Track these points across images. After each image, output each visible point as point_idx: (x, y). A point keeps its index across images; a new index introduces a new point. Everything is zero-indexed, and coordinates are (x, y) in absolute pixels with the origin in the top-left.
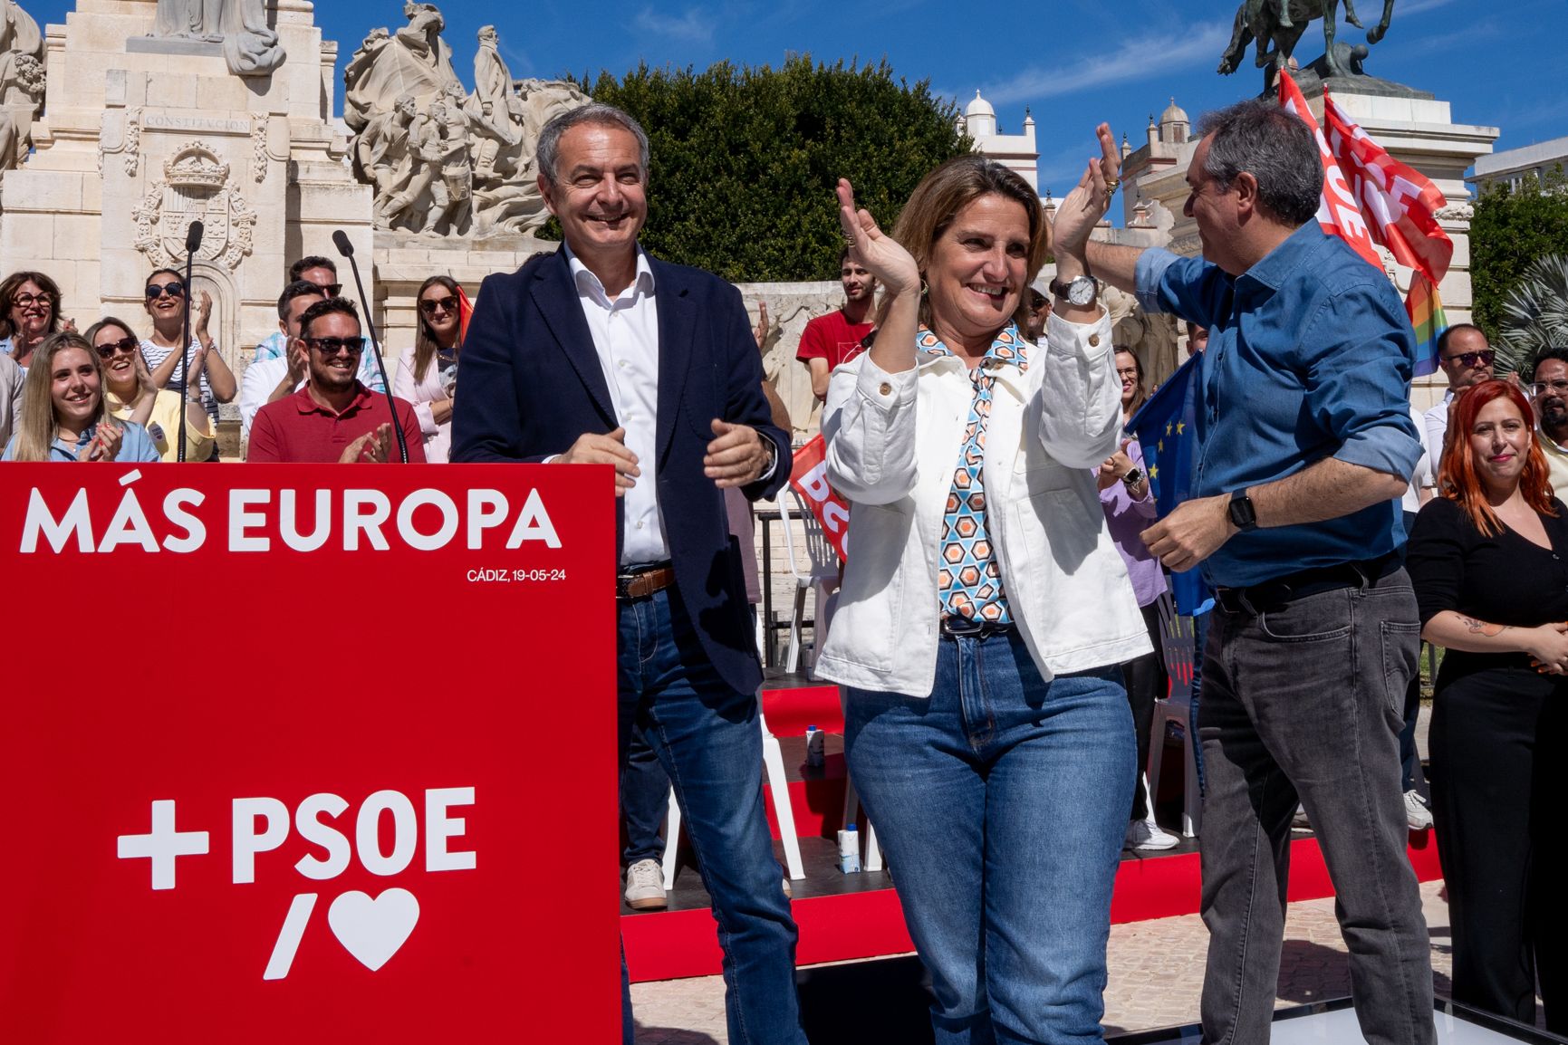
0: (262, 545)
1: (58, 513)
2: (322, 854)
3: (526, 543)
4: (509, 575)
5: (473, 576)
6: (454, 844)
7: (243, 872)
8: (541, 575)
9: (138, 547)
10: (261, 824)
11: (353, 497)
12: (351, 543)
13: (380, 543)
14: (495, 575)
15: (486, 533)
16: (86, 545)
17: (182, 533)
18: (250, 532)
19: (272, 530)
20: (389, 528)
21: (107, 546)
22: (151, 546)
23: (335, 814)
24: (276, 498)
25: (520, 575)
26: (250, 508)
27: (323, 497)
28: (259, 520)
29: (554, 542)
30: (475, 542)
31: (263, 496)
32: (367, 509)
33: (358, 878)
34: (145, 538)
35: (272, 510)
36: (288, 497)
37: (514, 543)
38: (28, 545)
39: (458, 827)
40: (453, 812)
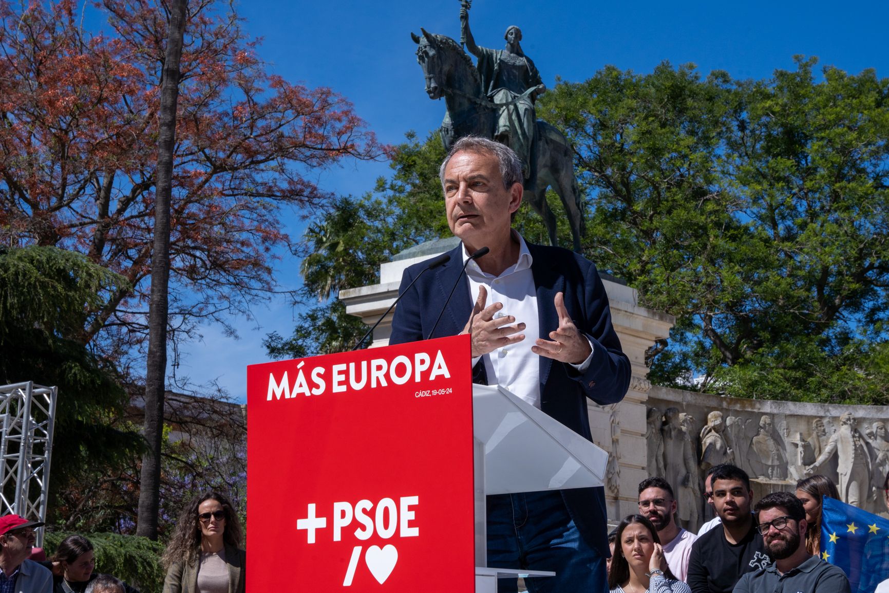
0: (343, 388)
1: (278, 382)
2: (364, 528)
3: (437, 377)
4: (431, 393)
5: (417, 395)
6: (411, 524)
7: (337, 537)
8: (442, 392)
9: (303, 394)
10: (343, 514)
11: (375, 363)
12: (374, 385)
13: (384, 383)
14: (426, 393)
15: (422, 373)
16: (287, 396)
17: (317, 387)
18: (340, 383)
19: (346, 382)
20: (387, 376)
21: (294, 395)
22: (308, 394)
23: (368, 509)
24: (348, 367)
25: (435, 393)
26: (340, 373)
27: (364, 364)
28: (342, 378)
29: (447, 375)
30: (418, 379)
31: (343, 367)
32: (379, 368)
33: (376, 540)
34: (305, 390)
35: (346, 373)
36: (352, 366)
37: (432, 377)
38: (269, 398)
39: (412, 515)
40: (411, 508)
